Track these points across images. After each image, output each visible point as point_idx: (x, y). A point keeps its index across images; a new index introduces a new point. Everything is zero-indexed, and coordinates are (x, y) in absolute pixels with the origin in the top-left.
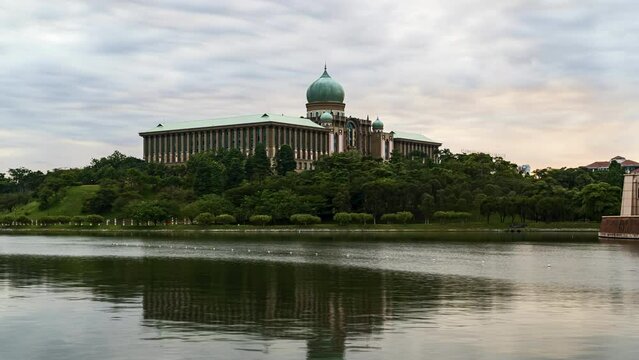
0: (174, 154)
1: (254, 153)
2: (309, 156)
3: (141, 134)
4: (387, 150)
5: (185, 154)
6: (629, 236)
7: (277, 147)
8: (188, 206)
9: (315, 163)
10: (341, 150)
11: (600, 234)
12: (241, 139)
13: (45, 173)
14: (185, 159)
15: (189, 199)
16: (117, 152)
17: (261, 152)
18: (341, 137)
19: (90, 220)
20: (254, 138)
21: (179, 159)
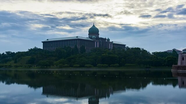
0: (51, 48)
1: (74, 47)
2: (89, 48)
3: (42, 42)
4: (111, 47)
5: (54, 47)
6: (180, 71)
7: (80, 46)
8: (55, 62)
9: (91, 50)
10: (98, 46)
11: (172, 70)
12: (70, 43)
13: (16, 53)
14: (54, 49)
15: (56, 60)
16: (35, 47)
17: (76, 47)
18: (98, 43)
19: (28, 66)
20: (74, 43)
21: (53, 49)
